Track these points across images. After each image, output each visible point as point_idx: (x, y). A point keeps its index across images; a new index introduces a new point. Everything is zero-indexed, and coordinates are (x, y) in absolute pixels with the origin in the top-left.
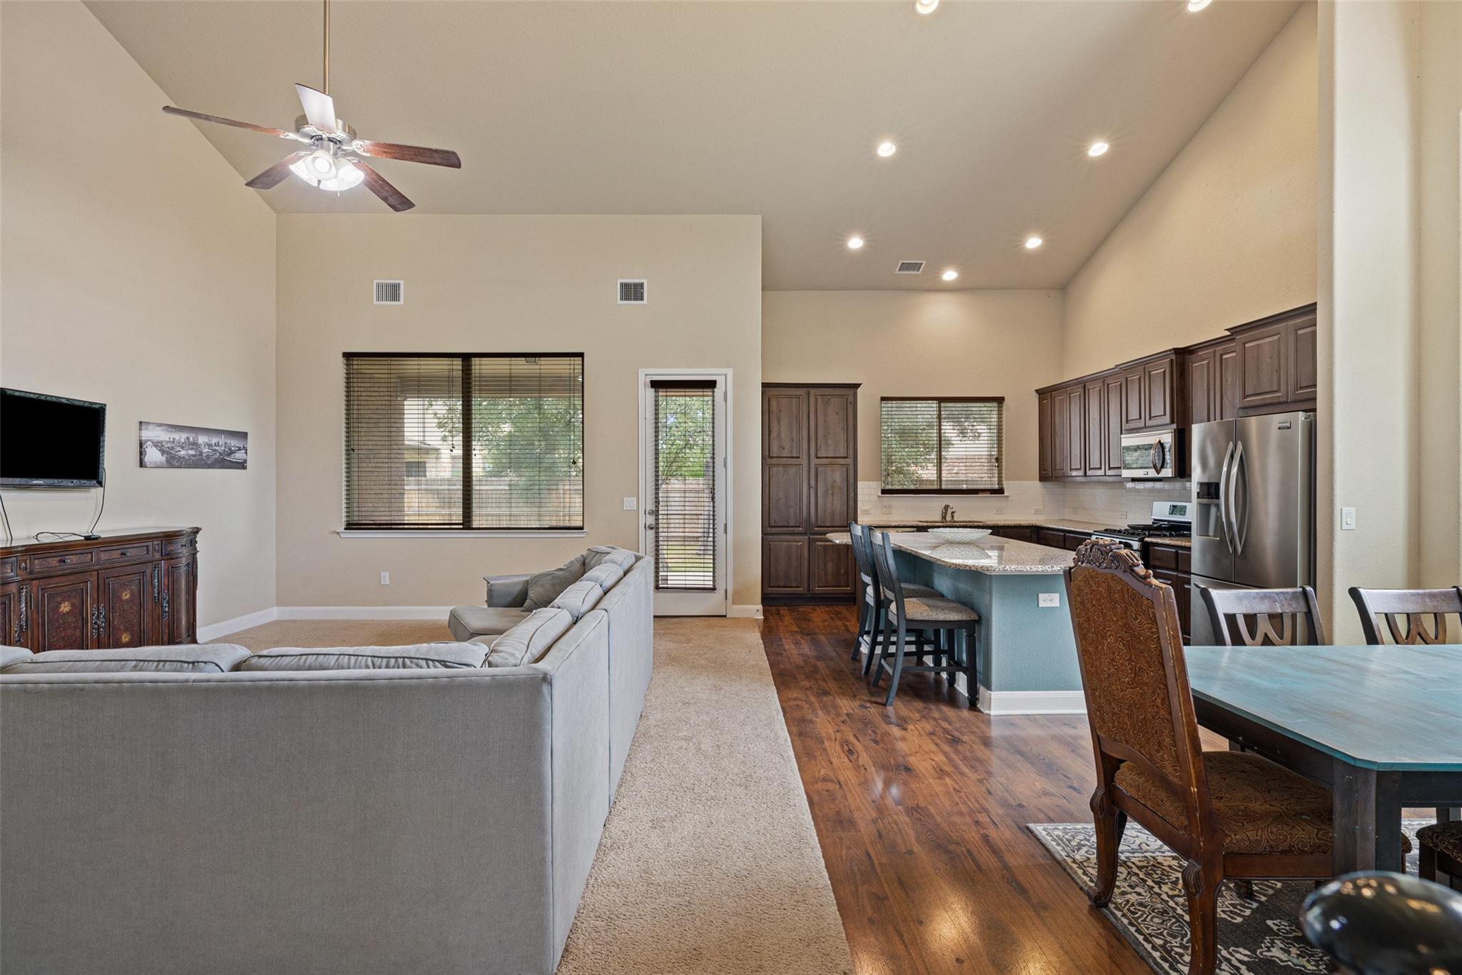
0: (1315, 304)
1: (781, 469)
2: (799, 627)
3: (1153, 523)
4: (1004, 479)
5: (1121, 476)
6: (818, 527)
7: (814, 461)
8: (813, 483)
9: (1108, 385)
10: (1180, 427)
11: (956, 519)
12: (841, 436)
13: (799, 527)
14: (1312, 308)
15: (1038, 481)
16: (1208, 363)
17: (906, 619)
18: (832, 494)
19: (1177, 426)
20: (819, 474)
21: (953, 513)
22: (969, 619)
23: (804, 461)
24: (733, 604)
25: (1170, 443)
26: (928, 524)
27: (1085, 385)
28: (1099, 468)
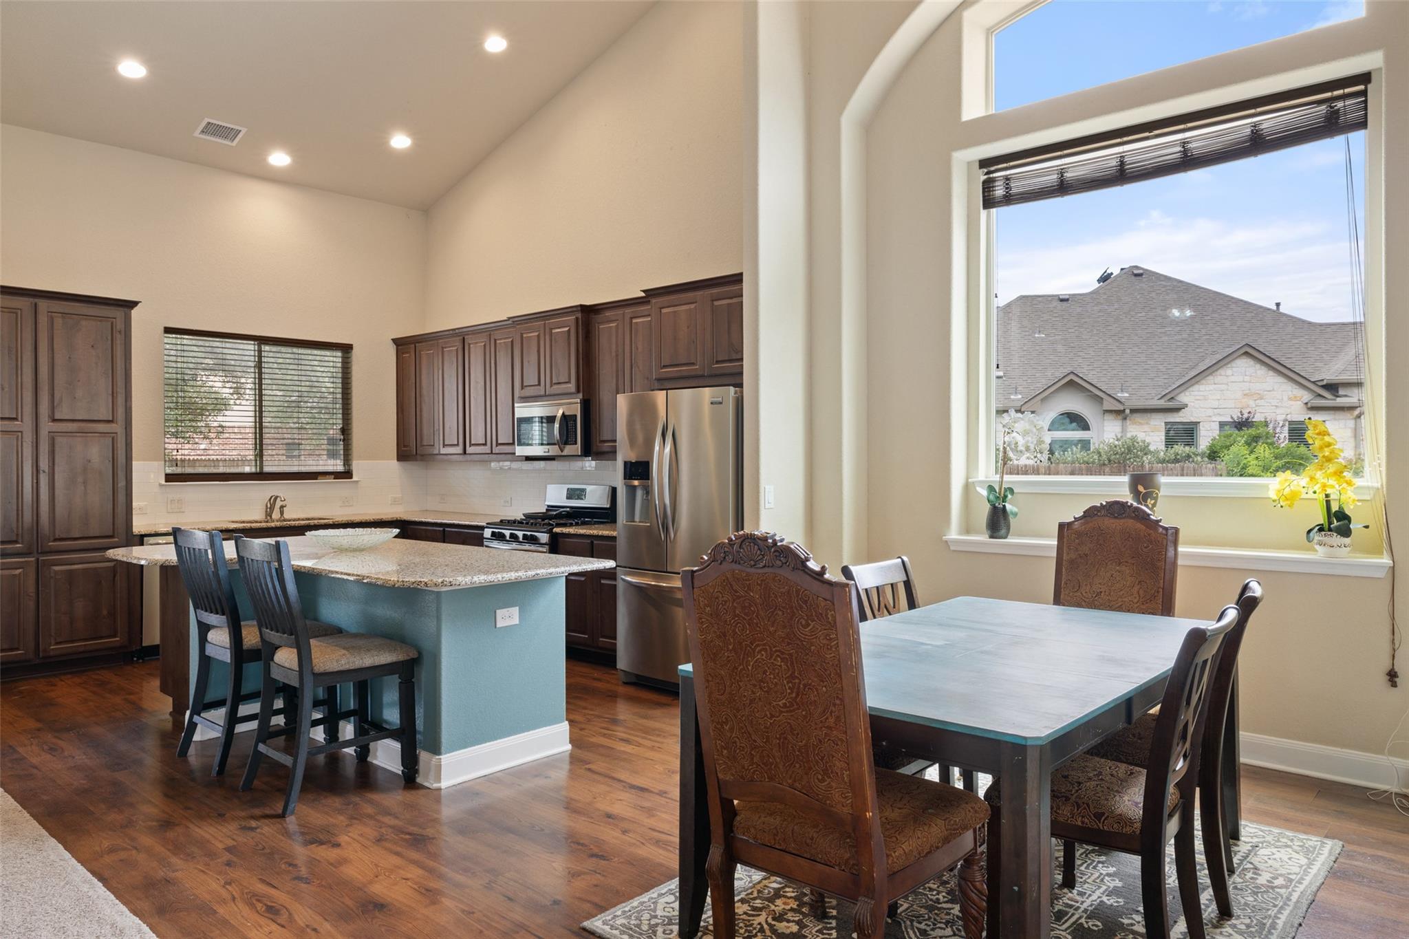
0: (741, 274)
2: (38, 720)
3: (547, 510)
4: (352, 457)
5: (515, 454)
6: (55, 540)
7: (46, 427)
8: (44, 464)
9: (495, 340)
10: (585, 398)
11: (286, 516)
12: (103, 385)
13: (16, 542)
14: (737, 279)
15: (396, 461)
16: (617, 326)
17: (314, 674)
18: (85, 483)
19: (583, 396)
20: (57, 449)
21: (282, 507)
22: (406, 658)
23: (26, 425)
25: (576, 416)
26: (245, 525)
27: (464, 338)
28: (483, 445)
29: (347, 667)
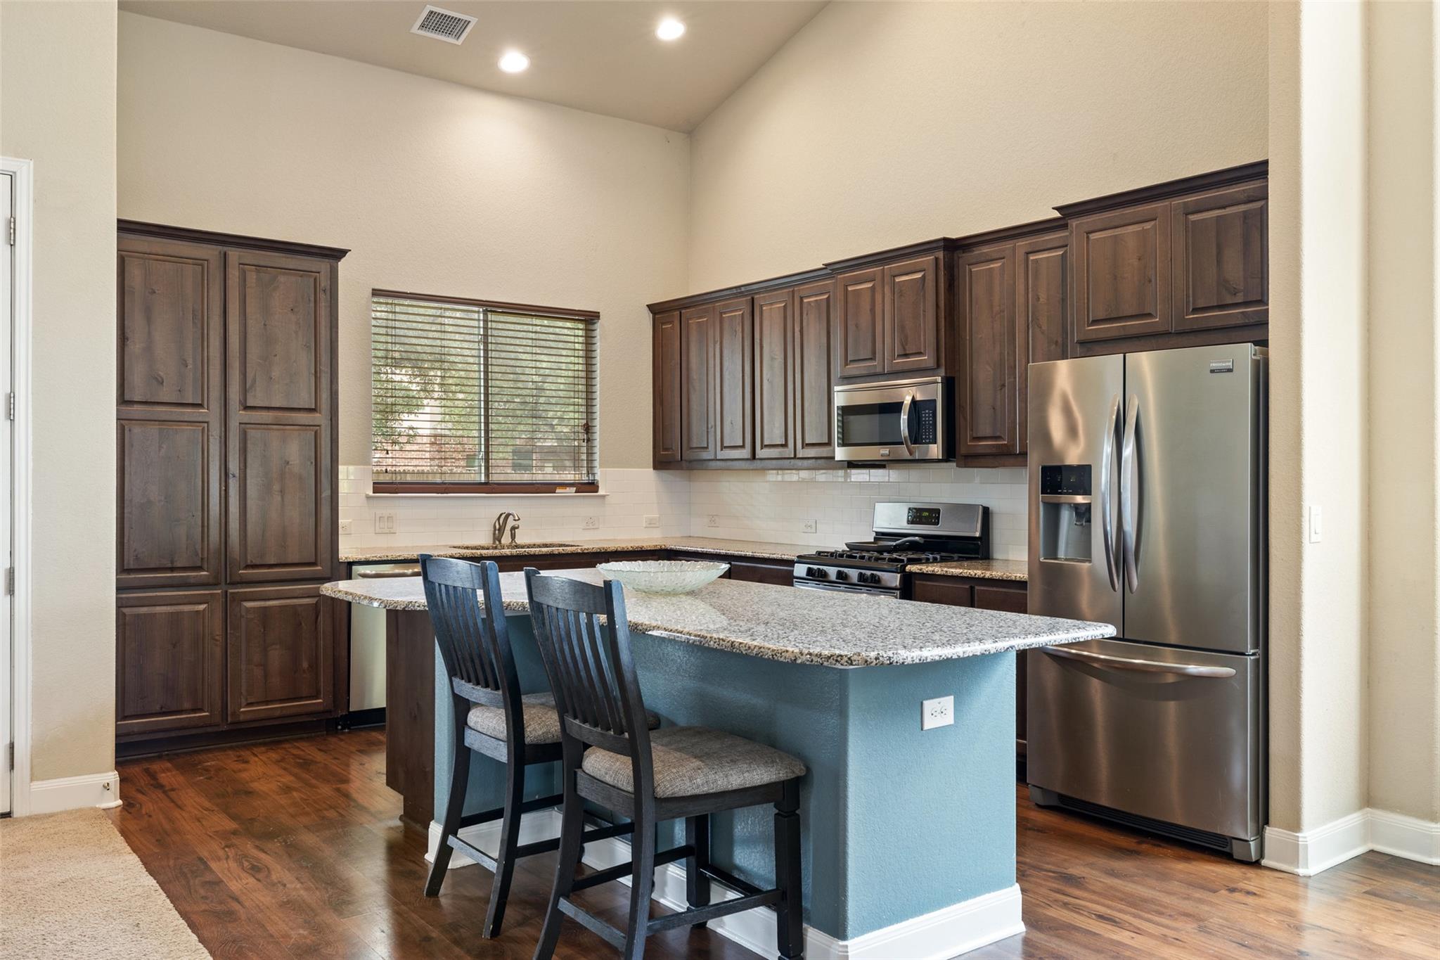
0: (1266, 163)
1: (153, 430)
2: (233, 817)
3: (875, 538)
4: (597, 464)
5: (834, 458)
6: (247, 567)
7: (238, 416)
8: (234, 467)
9: (801, 299)
10: (948, 375)
11: (519, 541)
12: (304, 361)
13: (200, 568)
14: (1259, 170)
16: (1002, 268)
18: (282, 492)
19: (946, 373)
20: (249, 446)
21: (514, 528)
22: (791, 776)
23: (212, 414)
24: (33, 778)
25: (934, 401)
26: (474, 551)
27: (753, 299)
28: (782, 446)
29: (705, 789)
